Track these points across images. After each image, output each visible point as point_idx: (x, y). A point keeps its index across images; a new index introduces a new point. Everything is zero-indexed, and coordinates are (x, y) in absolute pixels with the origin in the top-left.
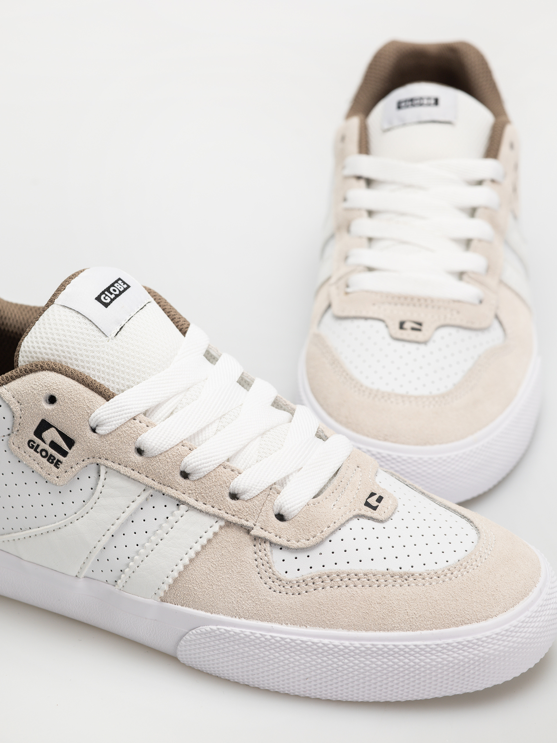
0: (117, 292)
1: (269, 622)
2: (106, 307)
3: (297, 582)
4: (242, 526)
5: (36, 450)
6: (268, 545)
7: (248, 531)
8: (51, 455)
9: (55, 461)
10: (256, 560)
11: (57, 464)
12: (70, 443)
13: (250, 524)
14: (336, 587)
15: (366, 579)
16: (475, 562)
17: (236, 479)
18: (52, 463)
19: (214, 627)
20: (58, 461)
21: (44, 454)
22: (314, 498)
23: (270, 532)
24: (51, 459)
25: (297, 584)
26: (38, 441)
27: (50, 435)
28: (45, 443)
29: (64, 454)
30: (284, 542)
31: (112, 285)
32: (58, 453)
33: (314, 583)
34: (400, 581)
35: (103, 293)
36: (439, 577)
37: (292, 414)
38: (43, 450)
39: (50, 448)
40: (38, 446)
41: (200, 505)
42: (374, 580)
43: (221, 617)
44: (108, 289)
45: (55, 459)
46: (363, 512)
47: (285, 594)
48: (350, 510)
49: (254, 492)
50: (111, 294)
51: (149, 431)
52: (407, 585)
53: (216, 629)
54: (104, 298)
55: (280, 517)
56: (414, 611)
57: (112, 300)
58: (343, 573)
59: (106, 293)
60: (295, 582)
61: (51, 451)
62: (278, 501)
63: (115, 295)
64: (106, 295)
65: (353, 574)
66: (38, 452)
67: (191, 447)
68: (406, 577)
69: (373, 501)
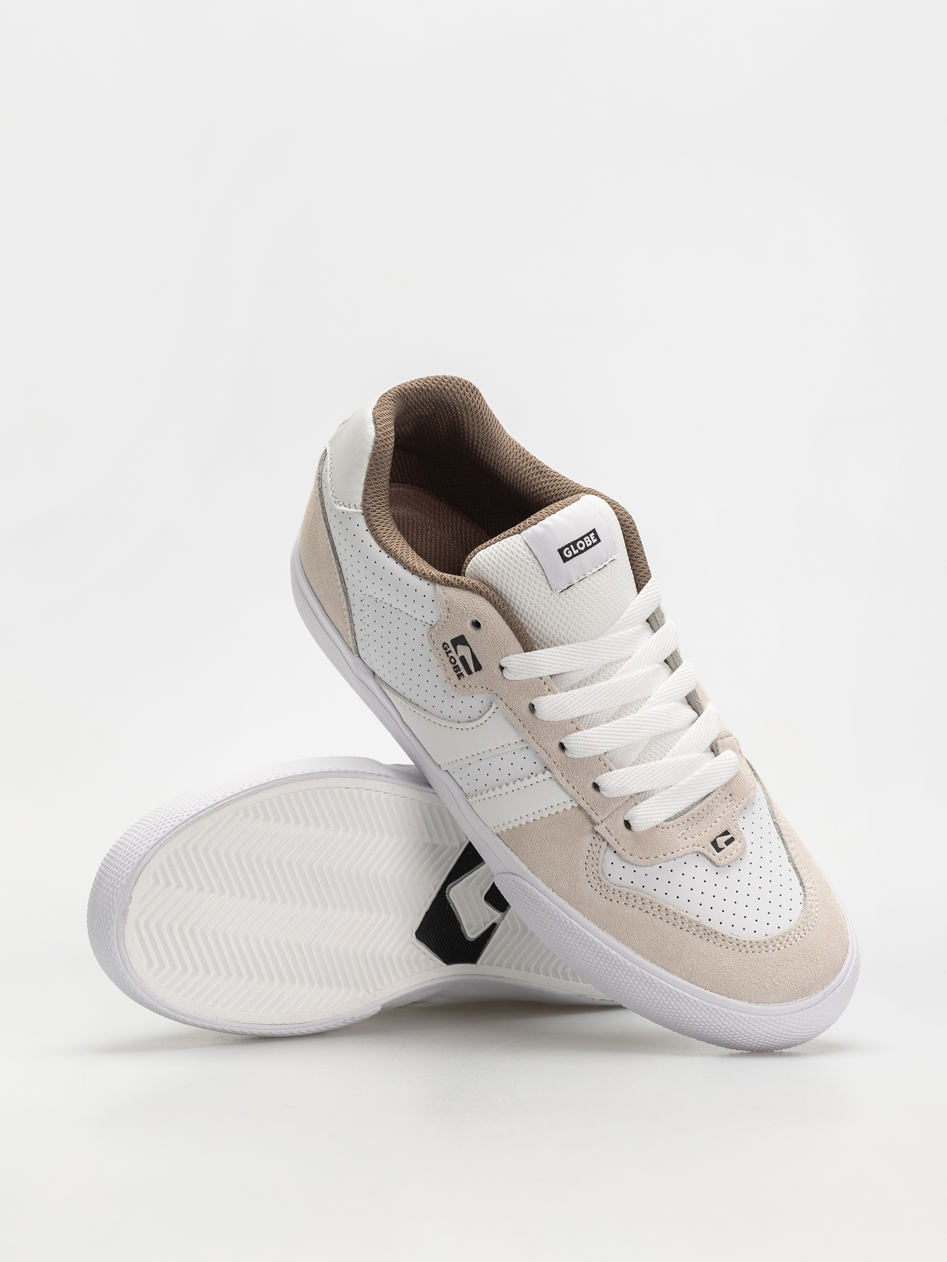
0: (583, 548)
1: (575, 909)
2: (564, 562)
3: (614, 890)
4: (589, 818)
5: (447, 653)
6: (605, 844)
7: (594, 823)
8: (458, 666)
9: (459, 672)
10: (589, 851)
11: (460, 676)
12: (478, 667)
13: (597, 819)
14: (645, 911)
15: (673, 918)
16: (779, 944)
17: (604, 775)
18: (456, 672)
19: (529, 886)
20: (462, 674)
21: (453, 660)
22: (666, 821)
23: (612, 834)
24: (456, 668)
25: (613, 891)
26: (451, 648)
27: (463, 650)
28: (457, 653)
29: (470, 672)
30: (619, 849)
31: (582, 539)
32: (464, 668)
33: (627, 898)
34: (703, 933)
35: (568, 546)
36: (738, 945)
37: (699, 716)
38: (452, 657)
39: (459, 660)
40: (450, 652)
41: (563, 781)
42: (680, 922)
43: (539, 881)
44: (574, 543)
45: (460, 671)
46: (705, 851)
47: (599, 894)
48: (693, 844)
49: (615, 794)
50: (576, 548)
51: (548, 696)
52: (706, 939)
53: (529, 888)
54: (567, 552)
55: (627, 824)
56: (699, 967)
57: (574, 556)
58: (656, 903)
59: (572, 546)
60: (612, 889)
61: (459, 663)
62: (631, 812)
63: (579, 550)
64: (570, 549)
65: (664, 908)
66: (448, 656)
67: (578, 727)
68: (709, 932)
69: (721, 842)
